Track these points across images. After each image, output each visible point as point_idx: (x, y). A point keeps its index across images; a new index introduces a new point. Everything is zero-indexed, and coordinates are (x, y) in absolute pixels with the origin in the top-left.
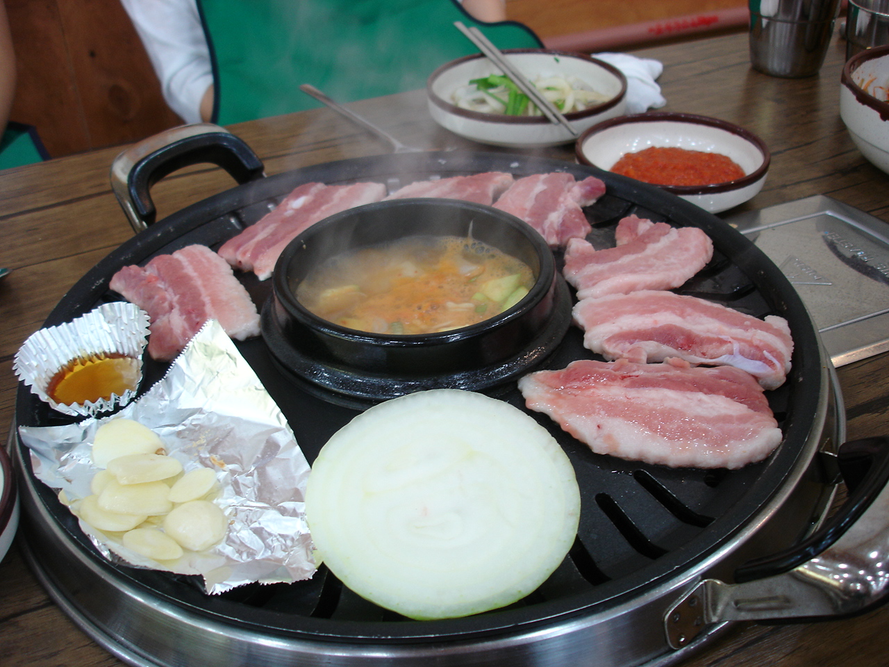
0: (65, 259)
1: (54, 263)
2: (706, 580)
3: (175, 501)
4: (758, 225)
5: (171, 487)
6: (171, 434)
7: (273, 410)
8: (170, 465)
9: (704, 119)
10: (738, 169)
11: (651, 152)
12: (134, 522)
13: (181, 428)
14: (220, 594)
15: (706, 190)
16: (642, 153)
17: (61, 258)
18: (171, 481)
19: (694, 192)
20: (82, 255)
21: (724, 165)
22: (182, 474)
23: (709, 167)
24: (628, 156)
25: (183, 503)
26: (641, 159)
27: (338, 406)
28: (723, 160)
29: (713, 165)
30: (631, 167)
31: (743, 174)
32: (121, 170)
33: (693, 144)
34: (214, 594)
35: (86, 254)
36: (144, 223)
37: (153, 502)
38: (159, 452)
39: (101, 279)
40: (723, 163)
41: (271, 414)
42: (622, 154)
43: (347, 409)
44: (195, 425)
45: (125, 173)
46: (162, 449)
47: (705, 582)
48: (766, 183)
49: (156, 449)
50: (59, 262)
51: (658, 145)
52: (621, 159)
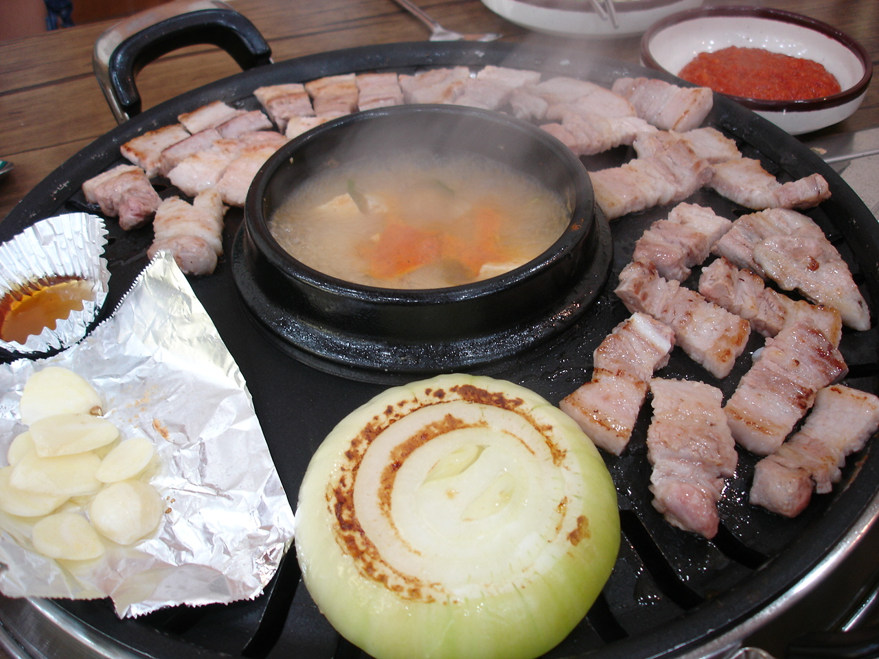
0: (45, 150)
1: (32, 154)
2: (747, 649)
3: (103, 481)
4: (849, 152)
5: (102, 458)
6: (114, 387)
7: (231, 366)
8: (102, 430)
9: (796, 17)
10: (832, 82)
11: (730, 54)
12: (51, 504)
13: (125, 380)
14: (136, 617)
15: (792, 107)
16: (718, 54)
17: (42, 148)
18: (102, 452)
19: (777, 108)
20: (63, 146)
21: (816, 75)
22: (117, 441)
23: (798, 75)
24: (703, 57)
25: (112, 484)
26: (717, 61)
27: (312, 368)
28: (815, 68)
29: (803, 75)
30: (705, 71)
31: (838, 88)
32: (105, 50)
33: (782, 46)
34: (129, 617)
35: (69, 145)
36: (126, 115)
37: (77, 479)
38: (94, 412)
39: (65, 181)
40: (815, 72)
41: (228, 371)
42: (695, 53)
43: (322, 372)
44: (141, 378)
45: (107, 54)
46: (98, 408)
47: (746, 652)
48: (865, 100)
49: (90, 408)
50: (38, 153)
51: (739, 45)
52: (695, 58)
